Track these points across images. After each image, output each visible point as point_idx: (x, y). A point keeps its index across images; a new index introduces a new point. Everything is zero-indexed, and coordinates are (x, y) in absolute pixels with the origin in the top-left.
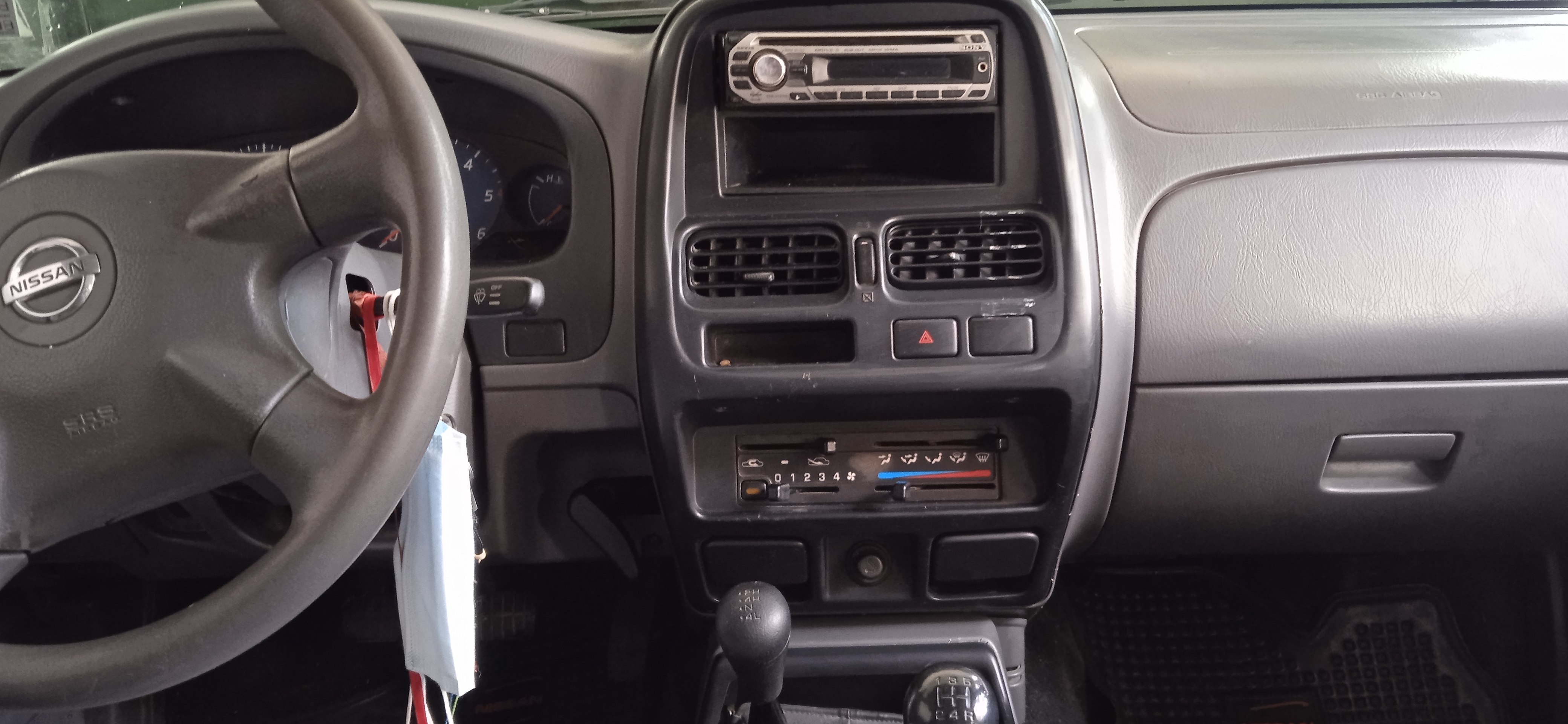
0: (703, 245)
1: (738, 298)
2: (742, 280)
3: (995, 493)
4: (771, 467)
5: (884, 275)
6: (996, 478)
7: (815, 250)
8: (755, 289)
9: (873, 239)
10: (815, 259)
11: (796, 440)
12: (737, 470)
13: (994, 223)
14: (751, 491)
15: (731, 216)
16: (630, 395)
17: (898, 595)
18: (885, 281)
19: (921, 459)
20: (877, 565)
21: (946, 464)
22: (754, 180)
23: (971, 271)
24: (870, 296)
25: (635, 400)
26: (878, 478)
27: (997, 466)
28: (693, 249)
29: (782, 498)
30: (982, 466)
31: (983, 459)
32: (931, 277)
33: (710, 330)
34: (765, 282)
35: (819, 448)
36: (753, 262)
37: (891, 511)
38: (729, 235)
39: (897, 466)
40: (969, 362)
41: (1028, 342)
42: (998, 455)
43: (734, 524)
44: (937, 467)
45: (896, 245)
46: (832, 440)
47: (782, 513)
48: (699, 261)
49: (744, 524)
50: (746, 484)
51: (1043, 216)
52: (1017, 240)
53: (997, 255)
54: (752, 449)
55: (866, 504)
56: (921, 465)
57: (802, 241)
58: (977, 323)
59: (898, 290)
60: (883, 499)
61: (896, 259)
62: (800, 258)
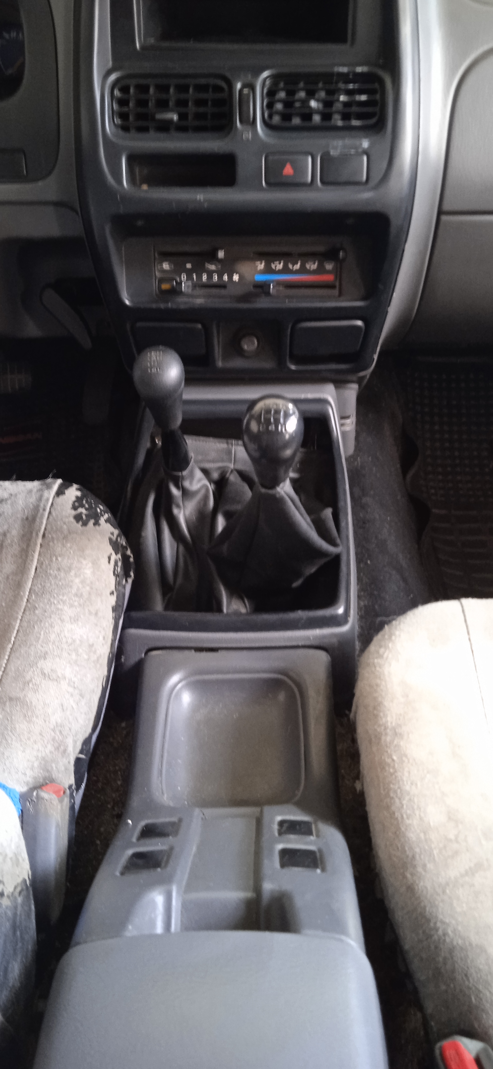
0: (125, 90)
1: (152, 133)
2: (153, 119)
3: (336, 292)
4: (179, 269)
5: (260, 119)
6: (338, 280)
7: (209, 96)
8: (165, 127)
9: (252, 88)
10: (210, 103)
11: (196, 249)
12: (155, 269)
13: (345, 78)
14: (165, 286)
15: (147, 67)
16: (73, 209)
17: (268, 364)
18: (260, 123)
19: (286, 266)
20: (254, 343)
21: (303, 270)
22: (165, 36)
23: (327, 116)
24: (248, 135)
25: (77, 213)
26: (254, 279)
27: (338, 272)
28: (117, 93)
29: (186, 292)
30: (328, 272)
31: (329, 266)
32: (296, 121)
33: (131, 160)
34: (171, 121)
35: (212, 257)
36: (163, 105)
37: (262, 303)
38: (142, 81)
39: (268, 270)
40: (318, 189)
41: (362, 176)
42: (340, 264)
43: (151, 310)
44: (297, 272)
45: (271, 93)
46: (221, 249)
47: (186, 303)
48: (122, 102)
49: (159, 310)
50: (161, 281)
51: (381, 73)
52: (361, 92)
53: (346, 104)
54: (166, 256)
55: (246, 298)
56: (286, 270)
57: (200, 88)
58: (326, 159)
59: (270, 132)
60: (256, 295)
61: (270, 106)
62: (199, 103)
